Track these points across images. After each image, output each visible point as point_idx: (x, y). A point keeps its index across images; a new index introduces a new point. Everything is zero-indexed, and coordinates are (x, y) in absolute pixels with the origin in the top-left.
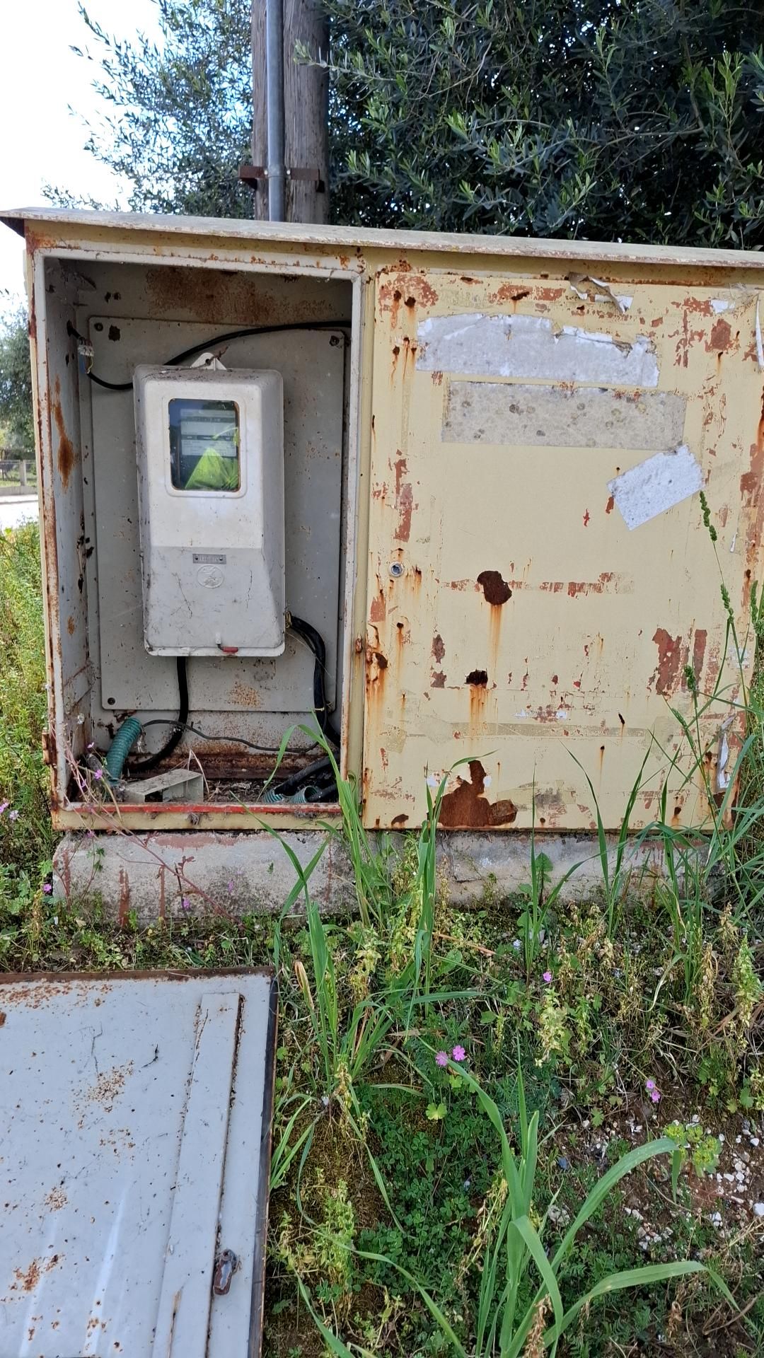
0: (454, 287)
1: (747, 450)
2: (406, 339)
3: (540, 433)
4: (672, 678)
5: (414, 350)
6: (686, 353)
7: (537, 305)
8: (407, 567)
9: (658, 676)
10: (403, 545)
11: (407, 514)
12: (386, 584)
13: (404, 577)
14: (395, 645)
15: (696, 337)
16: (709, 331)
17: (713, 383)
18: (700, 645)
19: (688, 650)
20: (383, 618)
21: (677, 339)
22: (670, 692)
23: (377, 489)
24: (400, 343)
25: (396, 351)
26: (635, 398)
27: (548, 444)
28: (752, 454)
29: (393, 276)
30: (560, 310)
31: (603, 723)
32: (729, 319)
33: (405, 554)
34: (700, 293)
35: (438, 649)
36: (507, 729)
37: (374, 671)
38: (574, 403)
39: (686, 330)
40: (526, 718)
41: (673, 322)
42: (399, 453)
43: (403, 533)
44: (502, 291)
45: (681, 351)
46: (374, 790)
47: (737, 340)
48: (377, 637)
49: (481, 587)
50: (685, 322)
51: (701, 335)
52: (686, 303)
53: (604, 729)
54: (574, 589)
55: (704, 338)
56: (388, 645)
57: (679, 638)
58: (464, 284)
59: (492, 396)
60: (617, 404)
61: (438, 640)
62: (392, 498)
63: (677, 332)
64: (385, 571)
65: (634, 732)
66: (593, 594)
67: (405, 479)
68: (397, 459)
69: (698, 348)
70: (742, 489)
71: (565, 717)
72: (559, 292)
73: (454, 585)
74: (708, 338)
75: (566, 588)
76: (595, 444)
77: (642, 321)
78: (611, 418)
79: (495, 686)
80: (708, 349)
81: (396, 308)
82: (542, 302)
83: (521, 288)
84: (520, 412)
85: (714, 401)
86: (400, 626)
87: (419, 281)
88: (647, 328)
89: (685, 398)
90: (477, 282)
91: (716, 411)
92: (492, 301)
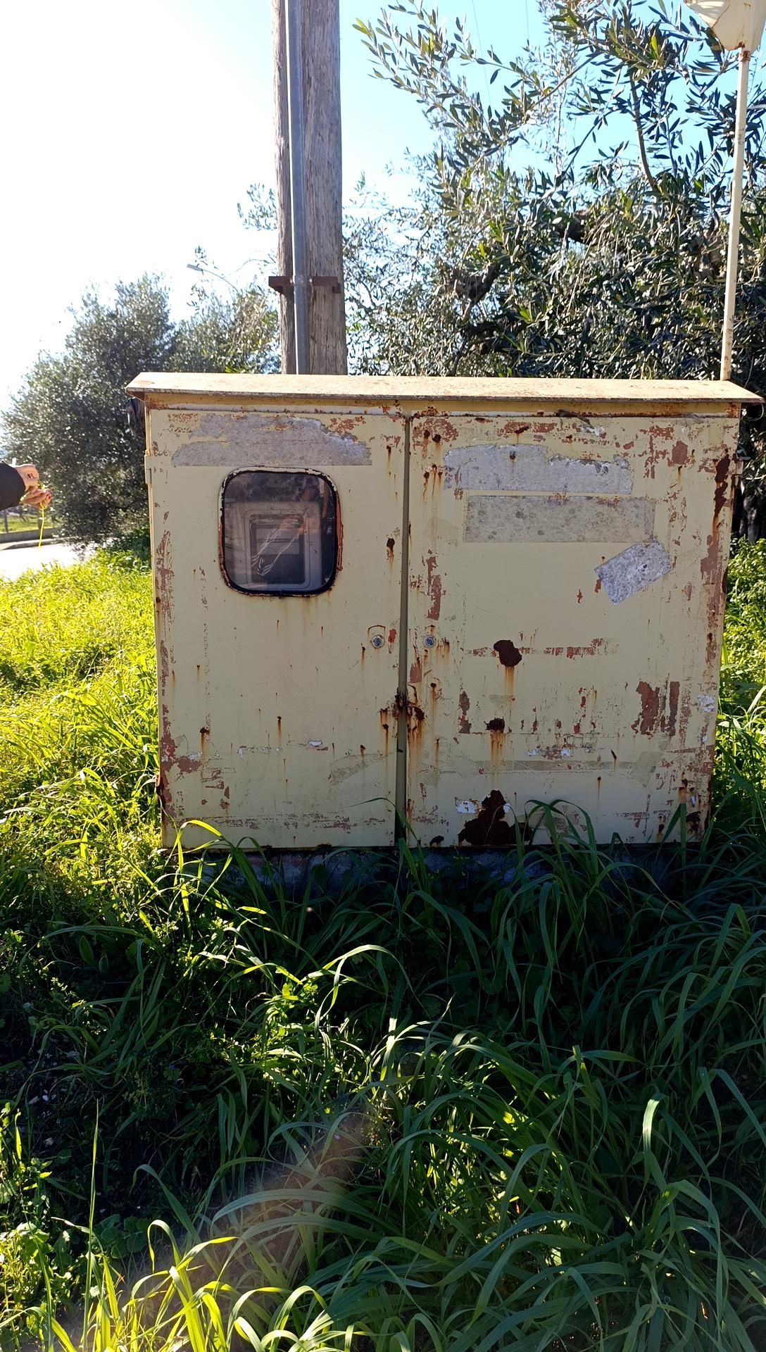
0: (470, 426)
1: (705, 540)
2: (434, 466)
3: (540, 533)
4: (654, 720)
5: (440, 474)
6: (653, 468)
7: (535, 436)
8: (438, 639)
9: (642, 720)
10: (434, 622)
11: (437, 598)
12: (422, 652)
13: (435, 648)
14: (430, 700)
15: (660, 456)
16: (670, 450)
17: (675, 490)
18: (674, 695)
19: (665, 698)
20: (419, 680)
21: (646, 457)
22: (652, 732)
23: (413, 580)
24: (429, 469)
25: (427, 475)
26: (614, 504)
27: (547, 541)
28: (709, 543)
29: (423, 420)
30: (553, 442)
31: (599, 758)
32: (686, 441)
33: (436, 630)
34: (663, 423)
35: (464, 702)
36: (523, 765)
37: (414, 722)
38: (568, 507)
39: (652, 451)
40: (536, 756)
41: (642, 445)
42: (430, 552)
43: (434, 614)
44: (507, 426)
45: (649, 467)
46: (416, 817)
47: (693, 456)
48: (415, 695)
49: (497, 653)
50: (651, 443)
51: (664, 453)
52: (651, 431)
53: (599, 763)
54: (572, 652)
55: (667, 456)
56: (424, 701)
57: (658, 689)
58: (478, 423)
59: (502, 505)
60: (600, 508)
61: (464, 696)
62: (425, 586)
63: (645, 452)
64: (420, 643)
65: (624, 765)
66: (587, 656)
67: (435, 572)
68: (428, 556)
69: (662, 463)
70: (702, 571)
71: (568, 754)
72: (552, 426)
73: (476, 652)
74: (670, 456)
75: (565, 652)
76: (584, 538)
77: (618, 445)
78: (597, 519)
79: (510, 731)
80: (670, 464)
81: (426, 443)
82: (538, 434)
83: (522, 424)
84: (524, 518)
85: (677, 503)
86: (433, 685)
87: (444, 422)
88: (622, 450)
89: (654, 502)
90: (488, 421)
91: (678, 510)
92: (500, 435)
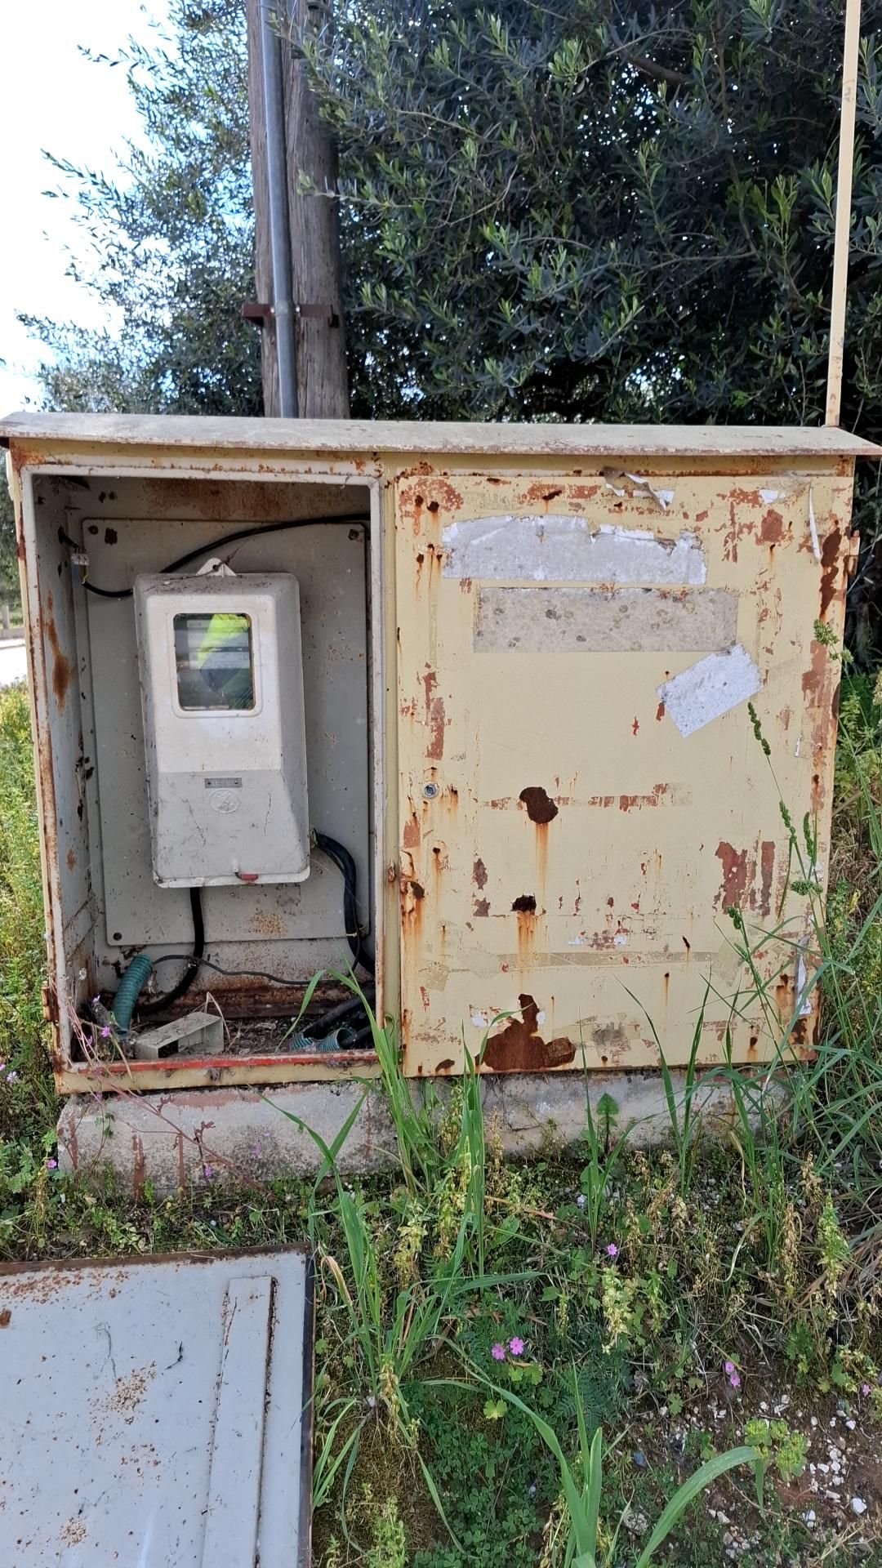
0: (480, 489)
1: (807, 647)
2: (431, 546)
3: (580, 639)
4: (740, 895)
5: (439, 557)
6: (735, 547)
7: (571, 504)
8: (442, 787)
9: (723, 894)
10: (436, 763)
11: (440, 730)
12: (419, 806)
13: (438, 798)
14: (432, 871)
15: (745, 530)
16: (758, 523)
17: (765, 577)
18: (768, 858)
19: (755, 864)
20: (417, 843)
21: (724, 533)
23: (405, 705)
24: (424, 550)
25: (420, 559)
26: (682, 597)
27: (590, 650)
28: (813, 651)
29: (413, 480)
30: (595, 508)
31: (667, 948)
32: (780, 509)
33: (438, 773)
34: (747, 484)
35: (480, 874)
36: (561, 959)
37: (410, 902)
38: (615, 605)
39: (733, 523)
40: (579, 945)
41: (719, 516)
42: (428, 666)
43: (436, 751)
44: (532, 491)
45: (730, 546)
46: (414, 1033)
47: (790, 531)
48: (412, 864)
49: (524, 805)
50: (733, 515)
51: (750, 527)
52: (732, 495)
53: (667, 954)
54: (626, 803)
55: (754, 530)
56: (424, 872)
57: (745, 852)
58: (491, 486)
59: (526, 601)
60: (662, 604)
61: (479, 865)
62: (422, 713)
63: (724, 526)
64: (418, 792)
65: (700, 956)
66: (647, 809)
67: (436, 694)
68: (425, 672)
69: (747, 542)
70: (804, 689)
71: (624, 943)
72: (593, 490)
73: (494, 804)
74: (758, 530)
75: (617, 803)
76: (640, 646)
77: (686, 515)
78: (657, 620)
79: (544, 912)
80: (759, 541)
81: (418, 513)
82: (575, 500)
83: (553, 486)
84: (557, 618)
85: (769, 597)
86: (436, 851)
87: (442, 484)
88: (691, 522)
89: (737, 595)
90: (505, 483)
91: (771, 606)
92: (521, 503)
